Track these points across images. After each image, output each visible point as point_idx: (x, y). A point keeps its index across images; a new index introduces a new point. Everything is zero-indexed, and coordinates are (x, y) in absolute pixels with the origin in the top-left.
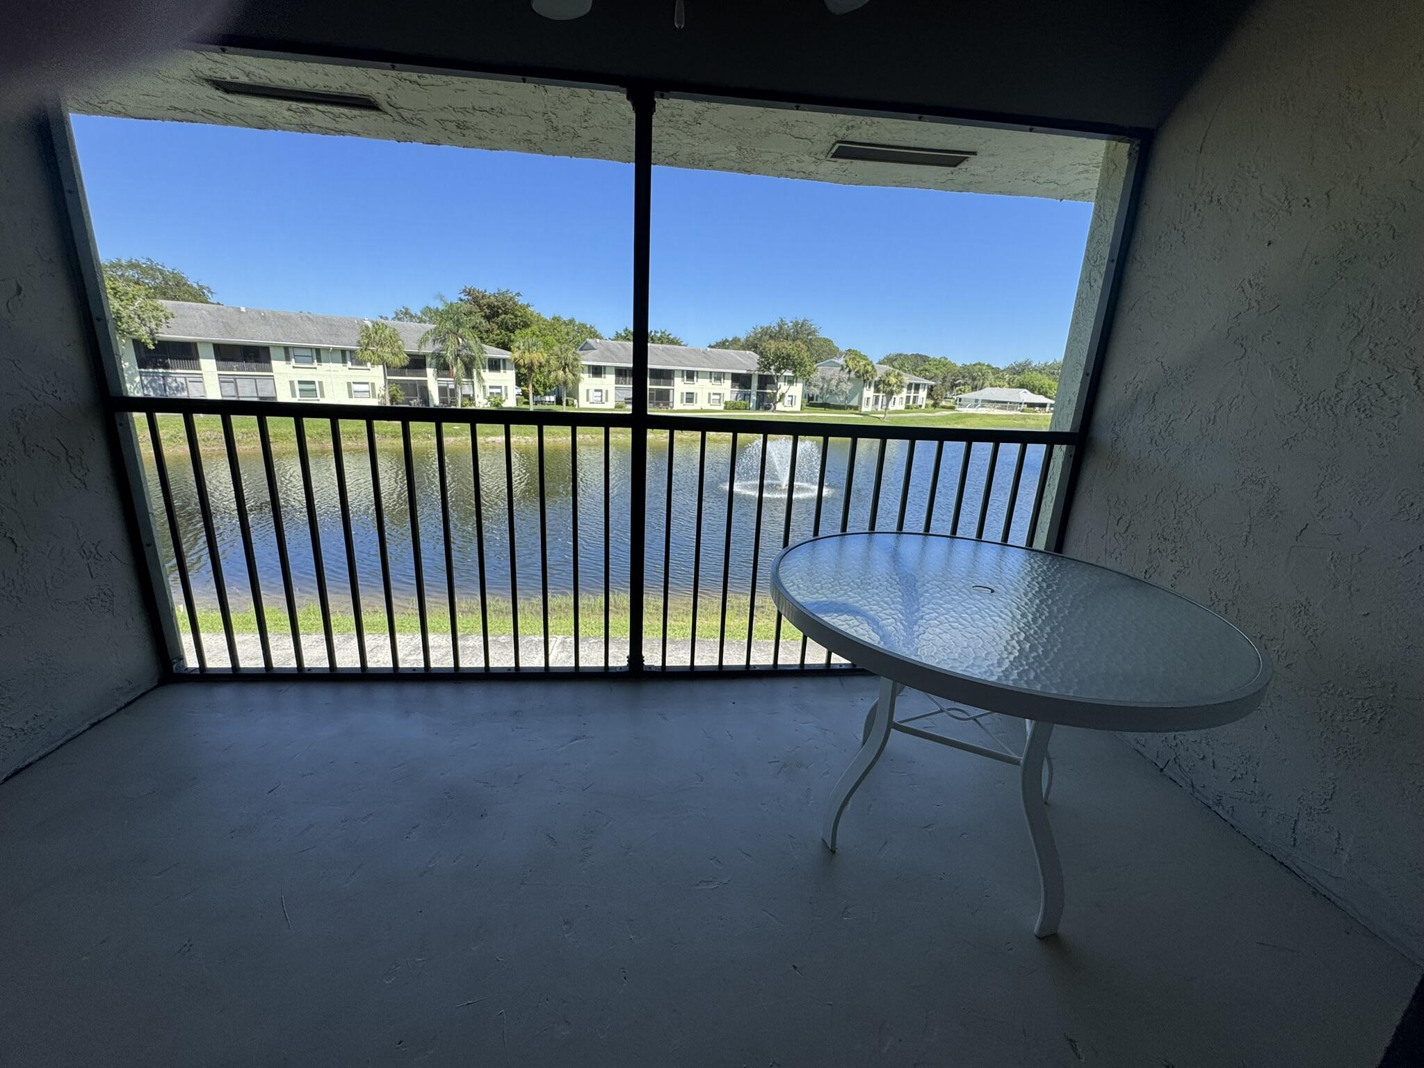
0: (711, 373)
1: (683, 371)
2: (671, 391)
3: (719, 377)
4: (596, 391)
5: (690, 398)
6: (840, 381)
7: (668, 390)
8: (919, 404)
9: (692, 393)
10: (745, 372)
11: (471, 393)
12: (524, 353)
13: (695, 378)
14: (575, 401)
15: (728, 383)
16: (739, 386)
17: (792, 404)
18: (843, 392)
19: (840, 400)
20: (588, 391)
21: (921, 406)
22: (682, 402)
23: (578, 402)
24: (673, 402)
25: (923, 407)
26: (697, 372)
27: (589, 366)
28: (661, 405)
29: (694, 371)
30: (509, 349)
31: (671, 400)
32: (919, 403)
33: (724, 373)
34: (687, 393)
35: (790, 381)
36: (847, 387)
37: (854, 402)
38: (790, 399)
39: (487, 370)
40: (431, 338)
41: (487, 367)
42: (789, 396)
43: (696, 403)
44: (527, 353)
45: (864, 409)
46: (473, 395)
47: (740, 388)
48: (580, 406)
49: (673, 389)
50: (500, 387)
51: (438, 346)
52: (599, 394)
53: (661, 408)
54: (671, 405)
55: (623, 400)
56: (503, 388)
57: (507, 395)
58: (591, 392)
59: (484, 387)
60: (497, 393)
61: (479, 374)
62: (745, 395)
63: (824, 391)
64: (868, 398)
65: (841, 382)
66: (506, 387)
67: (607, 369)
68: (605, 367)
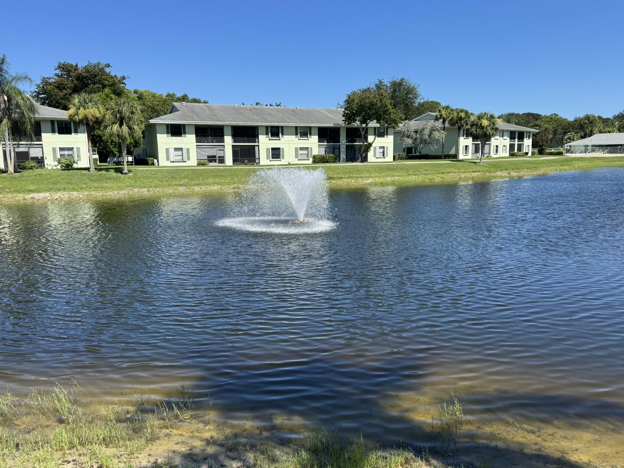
0: (296, 128)
1: (267, 127)
3: (304, 132)
4: (176, 149)
5: (276, 153)
7: (254, 146)
8: (524, 151)
9: (279, 149)
10: (331, 125)
12: (79, 109)
13: (280, 134)
15: (314, 138)
16: (327, 140)
17: (384, 156)
18: (437, 141)
20: (167, 150)
21: (527, 154)
22: (268, 158)
24: (259, 159)
26: (282, 127)
27: (167, 125)
28: (246, 161)
29: (278, 127)
31: (257, 156)
33: (310, 128)
34: (273, 149)
35: (380, 133)
36: (440, 135)
37: (453, 152)
38: (382, 150)
39: (57, 133)
42: (381, 147)
43: (283, 158)
44: (82, 109)
45: (461, 156)
47: (327, 143)
49: (258, 146)
50: (71, 149)
52: (180, 153)
53: (246, 164)
54: (257, 161)
55: (206, 158)
56: (75, 150)
57: (78, 156)
58: (172, 151)
59: (53, 149)
60: (69, 155)
62: (334, 149)
63: (418, 141)
64: (466, 146)
65: (434, 130)
66: (78, 149)
67: (187, 128)
68: (184, 126)
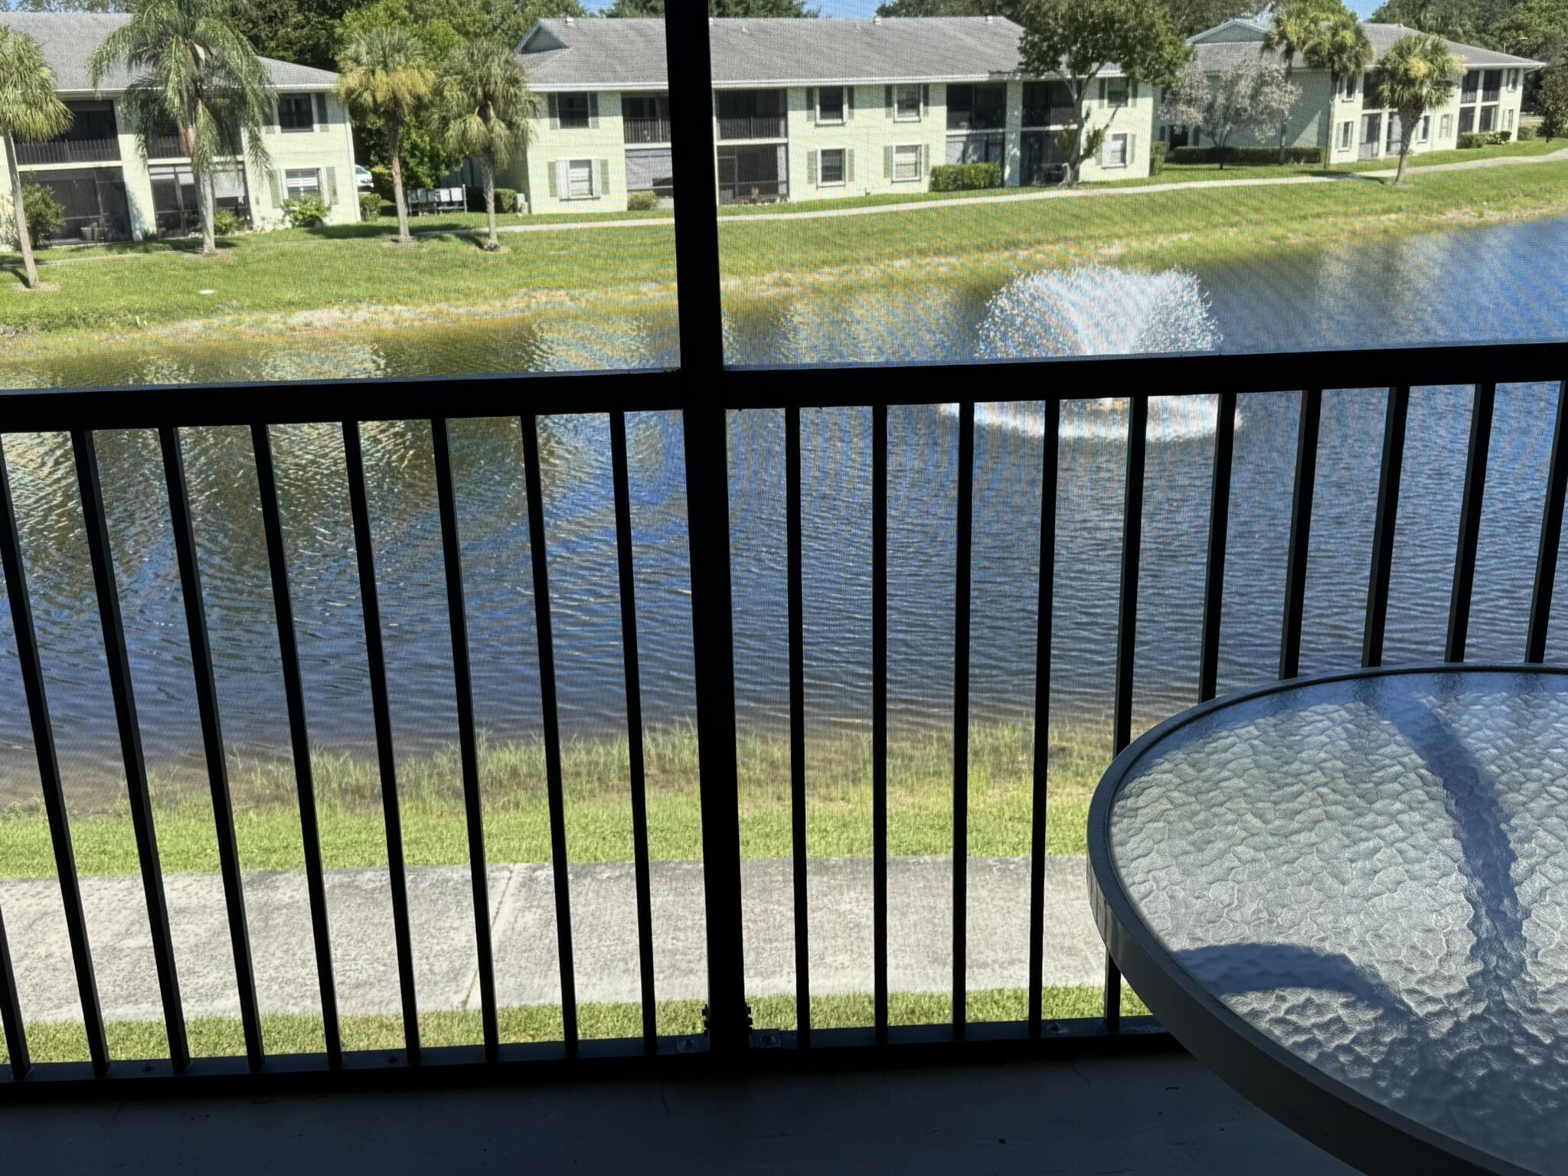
0: (889, 88)
1: (810, 91)
2: (781, 152)
3: (911, 99)
4: (575, 164)
5: (834, 166)
6: (1261, 81)
7: (774, 147)
8: (1499, 129)
9: (839, 152)
10: (982, 77)
11: (239, 194)
12: (373, 72)
13: (845, 107)
14: (521, 197)
15: (937, 114)
16: (970, 120)
17: (1123, 160)
18: (1273, 114)
19: (1264, 136)
20: (552, 167)
21: (1506, 135)
22: (811, 179)
23: (527, 199)
24: (787, 182)
25: (1513, 138)
26: (851, 89)
27: (551, 97)
28: (755, 192)
29: (839, 89)
30: (331, 65)
31: (782, 176)
32: (1500, 126)
33: (926, 87)
34: (824, 153)
35: (1117, 93)
36: (1283, 97)
37: (1307, 139)
38: (1119, 144)
39: (277, 128)
40: (124, 52)
41: (276, 118)
42: (1116, 137)
43: (852, 179)
44: (380, 73)
45: (1339, 156)
46: (246, 198)
47: (972, 127)
48: (535, 212)
49: (786, 145)
50: (313, 173)
51: (144, 71)
52: (583, 172)
53: (754, 201)
54: (782, 189)
55: (649, 185)
56: (323, 175)
57: (334, 193)
58: (562, 169)
59: (271, 175)
60: (310, 190)
61: (255, 139)
62: (987, 145)
63: (1218, 114)
64: (1347, 124)
65: (1264, 83)
66: (331, 172)
67: (601, 102)
68: (594, 95)
